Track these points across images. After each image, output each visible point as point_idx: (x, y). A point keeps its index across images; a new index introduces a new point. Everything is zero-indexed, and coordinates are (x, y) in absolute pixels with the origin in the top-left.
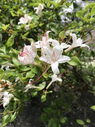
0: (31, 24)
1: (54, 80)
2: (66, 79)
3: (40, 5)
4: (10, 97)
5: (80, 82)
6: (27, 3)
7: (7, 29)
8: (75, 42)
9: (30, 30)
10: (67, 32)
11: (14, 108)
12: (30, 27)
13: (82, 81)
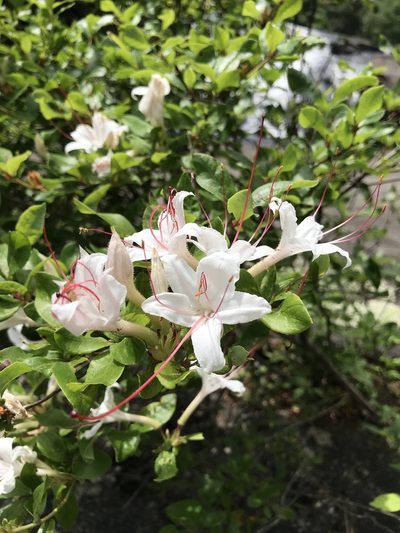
0: (118, 155)
1: (212, 385)
2: (267, 375)
3: (156, 81)
4: (19, 459)
5: (325, 389)
6: (108, 70)
7: (18, 171)
8: (292, 237)
9: (114, 175)
10: (261, 193)
11: (35, 510)
12: (113, 164)
13: (335, 382)
